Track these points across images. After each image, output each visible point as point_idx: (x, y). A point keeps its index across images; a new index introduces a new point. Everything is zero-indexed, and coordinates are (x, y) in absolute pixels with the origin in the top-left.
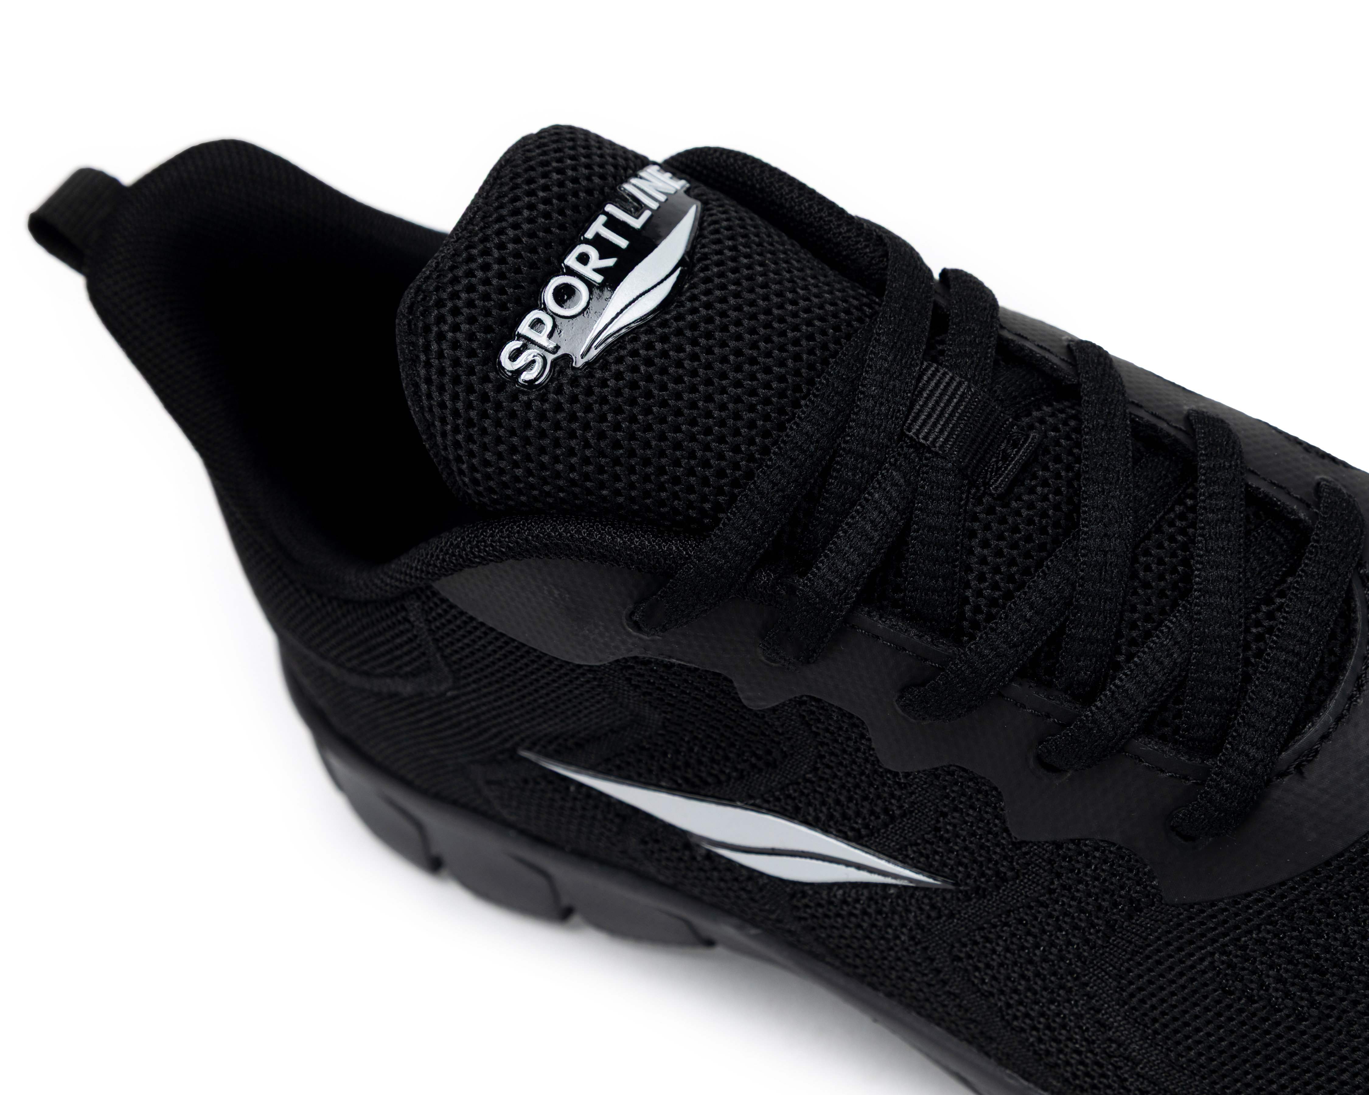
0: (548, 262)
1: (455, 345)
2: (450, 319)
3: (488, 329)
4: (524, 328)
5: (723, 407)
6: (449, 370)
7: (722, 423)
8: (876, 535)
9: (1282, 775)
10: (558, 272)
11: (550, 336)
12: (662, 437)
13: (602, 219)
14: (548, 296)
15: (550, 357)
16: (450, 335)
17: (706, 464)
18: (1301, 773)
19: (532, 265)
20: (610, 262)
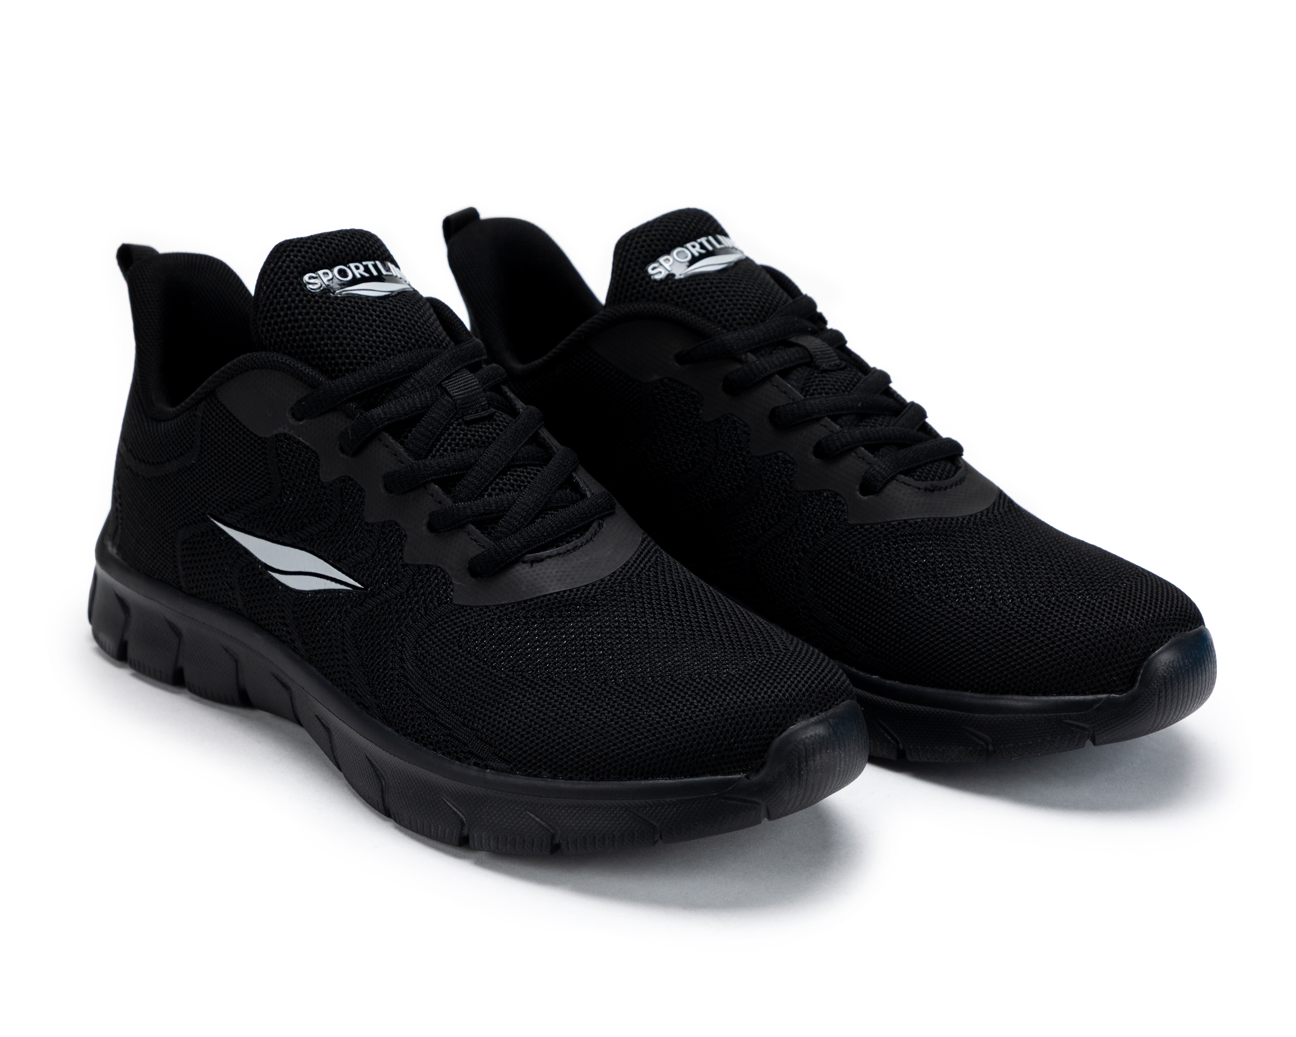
0: (344, 259)
1: (292, 261)
2: (295, 252)
3: (307, 264)
4: (320, 272)
5: (378, 337)
6: (287, 273)
7: (374, 342)
8: (407, 408)
9: (524, 562)
10: (345, 265)
11: (329, 280)
12: (349, 333)
13: (373, 263)
14: (336, 270)
15: (324, 285)
16: (292, 257)
17: (360, 351)
18: (532, 565)
19: (337, 256)
20: (367, 275)
